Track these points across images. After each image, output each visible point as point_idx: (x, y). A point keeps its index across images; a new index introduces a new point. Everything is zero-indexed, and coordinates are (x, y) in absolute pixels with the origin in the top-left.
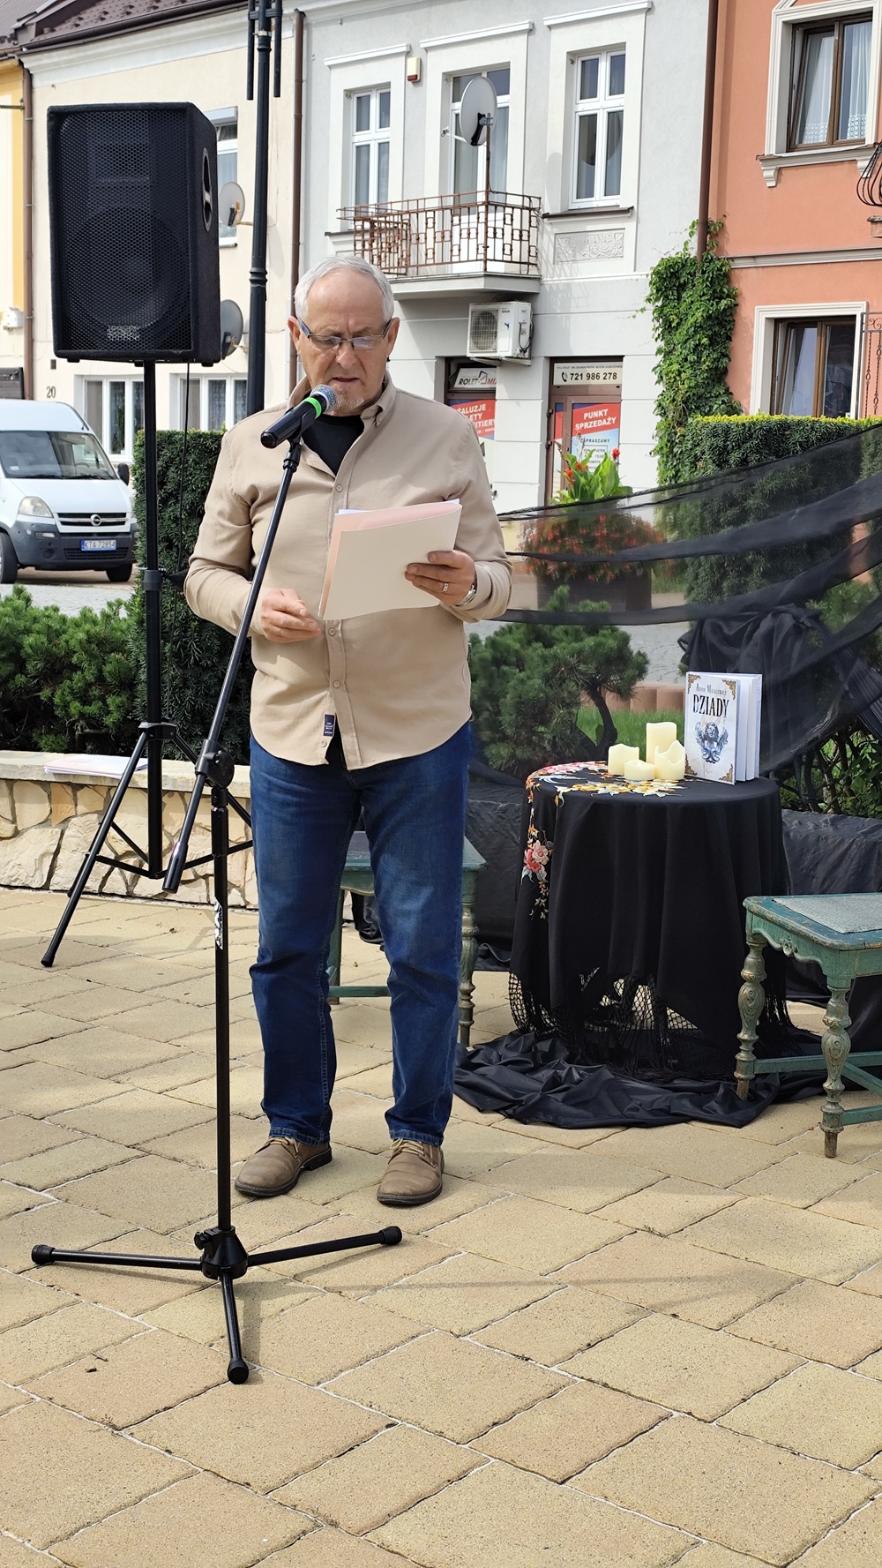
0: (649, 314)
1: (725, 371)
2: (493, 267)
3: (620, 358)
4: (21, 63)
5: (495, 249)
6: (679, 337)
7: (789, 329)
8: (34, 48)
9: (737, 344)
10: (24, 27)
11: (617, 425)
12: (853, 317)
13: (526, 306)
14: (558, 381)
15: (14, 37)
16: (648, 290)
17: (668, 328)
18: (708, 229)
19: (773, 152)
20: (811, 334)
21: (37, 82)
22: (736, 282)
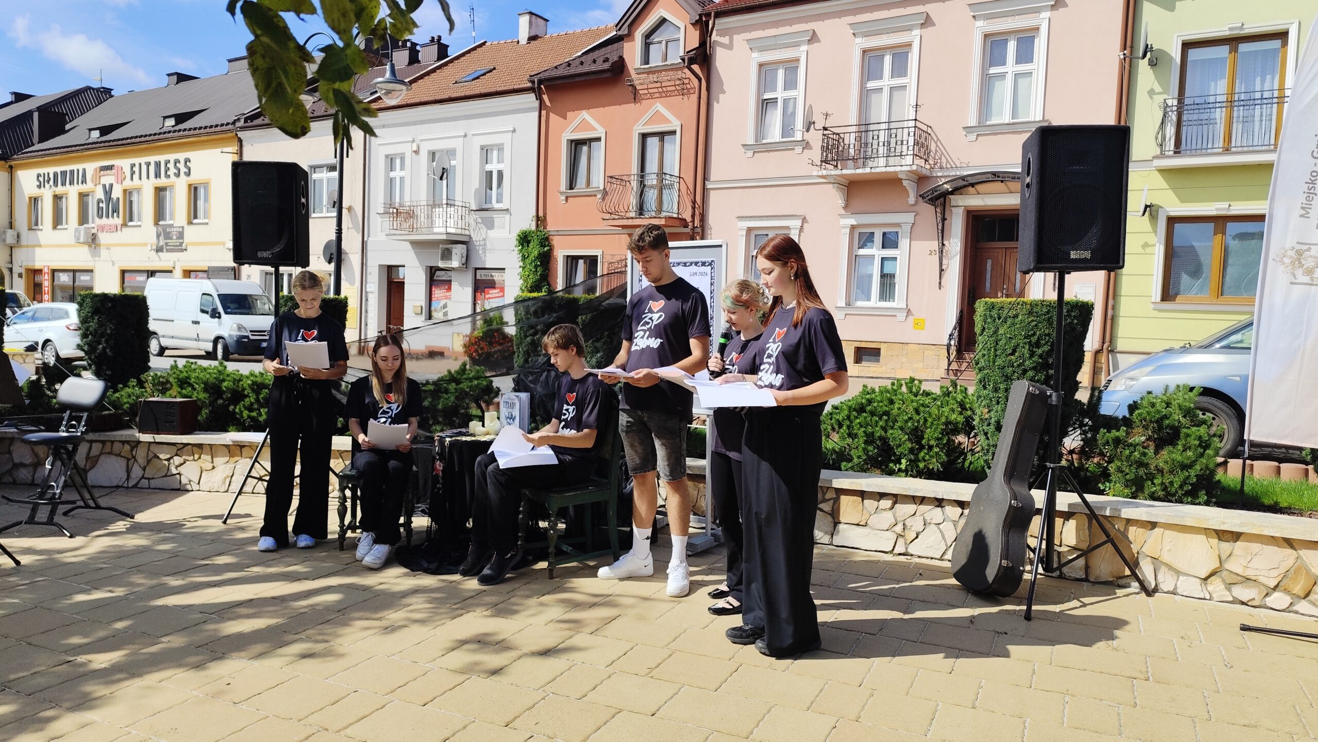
0: (516, 252)
1: (548, 275)
2: (449, 230)
3: (504, 269)
4: (237, 135)
5: (451, 223)
6: (528, 261)
7: (572, 261)
8: (243, 128)
9: (552, 265)
10: (239, 119)
11: (503, 296)
12: (597, 256)
13: (465, 246)
14: (478, 277)
15: (234, 123)
16: (516, 243)
17: (524, 258)
18: (540, 220)
19: (564, 190)
20: (581, 262)
21: (244, 143)
22: (551, 240)
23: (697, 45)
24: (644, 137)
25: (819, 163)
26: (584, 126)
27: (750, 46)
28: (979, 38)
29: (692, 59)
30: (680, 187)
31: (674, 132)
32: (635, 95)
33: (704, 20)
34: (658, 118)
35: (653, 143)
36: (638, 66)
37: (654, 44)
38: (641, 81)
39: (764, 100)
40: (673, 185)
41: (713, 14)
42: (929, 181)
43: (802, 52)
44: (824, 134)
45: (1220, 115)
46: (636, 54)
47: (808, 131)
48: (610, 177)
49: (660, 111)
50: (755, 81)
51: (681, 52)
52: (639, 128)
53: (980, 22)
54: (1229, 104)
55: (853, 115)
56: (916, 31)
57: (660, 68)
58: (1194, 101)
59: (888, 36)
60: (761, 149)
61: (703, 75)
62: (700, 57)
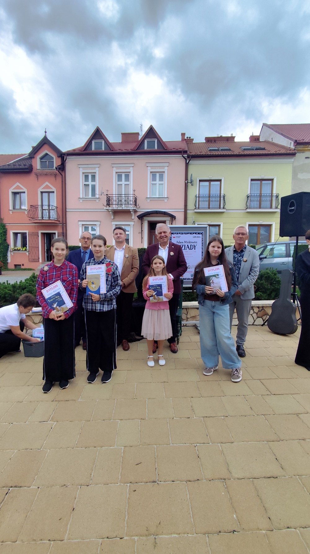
12: (26, 233)
19: (11, 209)
20: (19, 235)
22: (7, 227)
23: (61, 164)
25: (106, 205)
26: (18, 187)
27: (79, 167)
28: (149, 173)
29: (59, 169)
30: (57, 210)
31: (53, 192)
32: (38, 178)
33: (63, 156)
34: (47, 187)
35: (45, 195)
36: (39, 169)
37: (44, 162)
38: (40, 174)
39: (84, 184)
40: (54, 209)
41: (66, 154)
42: (138, 212)
43: (97, 170)
44: (107, 197)
45: (207, 199)
46: (37, 164)
47: (101, 195)
48: (31, 206)
49: (48, 184)
50: (82, 178)
51: (55, 166)
52: (40, 190)
53: (149, 168)
54: (209, 197)
55: (114, 191)
56: (132, 168)
57: (47, 170)
58: (202, 195)
59: (123, 169)
60: (85, 199)
61: (63, 174)
62: (62, 168)
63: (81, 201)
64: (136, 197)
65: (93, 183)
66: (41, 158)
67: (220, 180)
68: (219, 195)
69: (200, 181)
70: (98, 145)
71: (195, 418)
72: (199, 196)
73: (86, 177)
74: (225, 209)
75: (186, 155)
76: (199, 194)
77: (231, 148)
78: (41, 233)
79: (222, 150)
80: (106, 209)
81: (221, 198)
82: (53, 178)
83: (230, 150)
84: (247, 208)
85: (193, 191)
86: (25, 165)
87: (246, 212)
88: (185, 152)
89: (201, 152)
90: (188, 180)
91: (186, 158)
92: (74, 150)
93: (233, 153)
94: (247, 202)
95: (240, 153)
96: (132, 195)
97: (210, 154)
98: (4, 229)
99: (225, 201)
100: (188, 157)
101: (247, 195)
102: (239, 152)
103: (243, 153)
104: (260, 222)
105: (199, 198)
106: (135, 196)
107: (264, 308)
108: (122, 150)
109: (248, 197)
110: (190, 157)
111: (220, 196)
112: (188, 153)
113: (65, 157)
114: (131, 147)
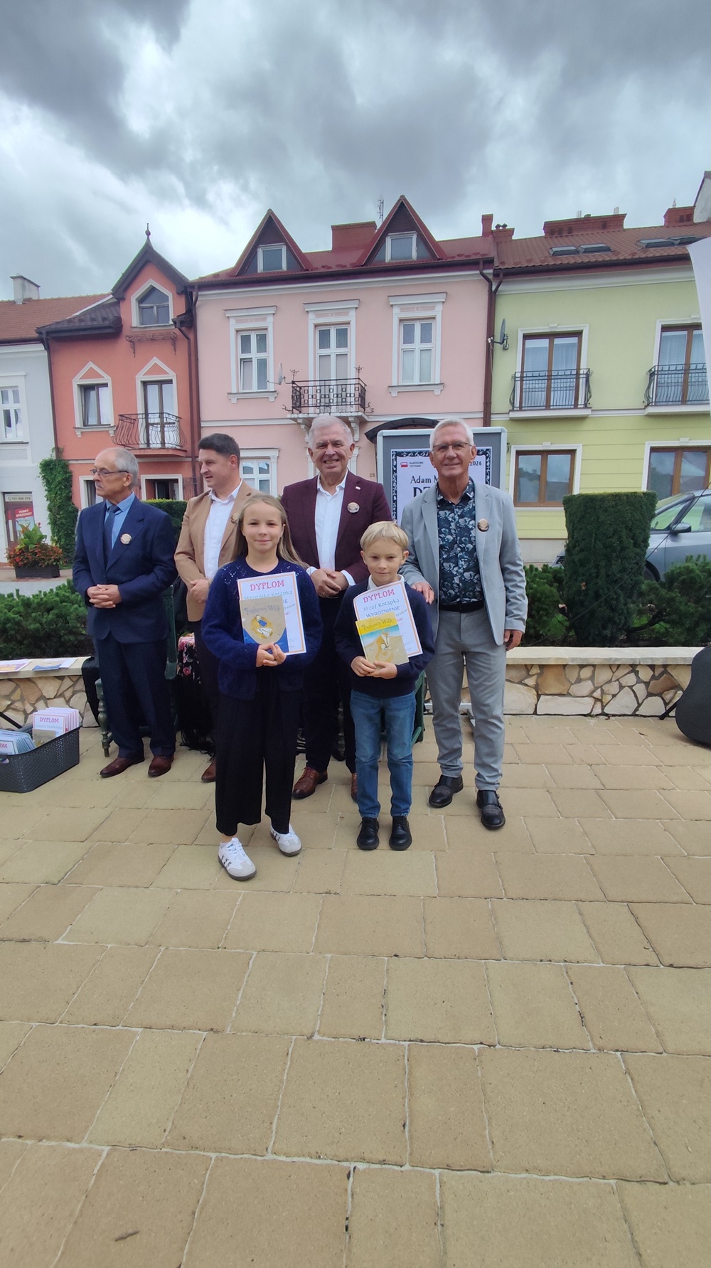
0: (41, 478)
1: (71, 496)
3: (31, 493)
6: (53, 485)
9: (74, 488)
11: (33, 515)
14: (7, 500)
16: (40, 470)
17: (48, 483)
18: (58, 450)
19: (79, 426)
22: (71, 468)
23: (184, 312)
24: (145, 384)
25: (291, 409)
26: (92, 373)
27: (227, 315)
28: (396, 322)
29: (182, 323)
30: (179, 426)
31: (170, 382)
32: (134, 349)
33: (189, 291)
34: (156, 369)
35: (153, 390)
36: (135, 325)
37: (147, 308)
38: (138, 338)
39: (241, 359)
40: (174, 423)
41: (196, 286)
42: (369, 424)
43: (269, 322)
44: (293, 387)
45: (543, 384)
46: (132, 316)
47: (280, 384)
48: (121, 415)
49: (158, 364)
50: (234, 343)
51: (172, 316)
52: (141, 377)
53: (396, 310)
54: (549, 377)
55: (310, 373)
56: (353, 313)
57: (154, 328)
58: (530, 374)
59: (332, 315)
60: (243, 397)
61: (191, 336)
62: (188, 321)
63: (234, 401)
64: (363, 385)
65: (262, 355)
66: (141, 300)
67: (578, 334)
68: (574, 372)
69: (527, 337)
70: (272, 258)
71: (383, 1041)
72: (522, 377)
73: (246, 341)
74: (591, 408)
75: (491, 271)
76: (522, 372)
77: (609, 245)
78: (146, 480)
79: (586, 251)
80: (291, 419)
81: (581, 381)
82: (168, 347)
83: (608, 249)
84: (648, 405)
85: (508, 365)
86: (104, 319)
87: (646, 415)
88: (488, 262)
89: (529, 261)
90: (493, 336)
91: (491, 277)
92: (216, 275)
93: (615, 258)
94: (649, 387)
95: (636, 257)
96: (353, 382)
97: (553, 263)
98: (66, 473)
99: (589, 387)
100: (496, 275)
101: (651, 370)
102: (634, 254)
103: (644, 256)
104: (682, 440)
105: (522, 381)
106: (361, 382)
107: (669, 669)
108: (330, 268)
109: (652, 374)
110: (501, 275)
111: (578, 374)
112: (496, 263)
113: (194, 294)
114: (350, 259)
